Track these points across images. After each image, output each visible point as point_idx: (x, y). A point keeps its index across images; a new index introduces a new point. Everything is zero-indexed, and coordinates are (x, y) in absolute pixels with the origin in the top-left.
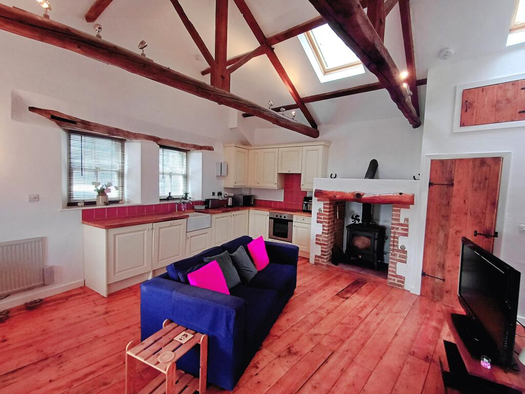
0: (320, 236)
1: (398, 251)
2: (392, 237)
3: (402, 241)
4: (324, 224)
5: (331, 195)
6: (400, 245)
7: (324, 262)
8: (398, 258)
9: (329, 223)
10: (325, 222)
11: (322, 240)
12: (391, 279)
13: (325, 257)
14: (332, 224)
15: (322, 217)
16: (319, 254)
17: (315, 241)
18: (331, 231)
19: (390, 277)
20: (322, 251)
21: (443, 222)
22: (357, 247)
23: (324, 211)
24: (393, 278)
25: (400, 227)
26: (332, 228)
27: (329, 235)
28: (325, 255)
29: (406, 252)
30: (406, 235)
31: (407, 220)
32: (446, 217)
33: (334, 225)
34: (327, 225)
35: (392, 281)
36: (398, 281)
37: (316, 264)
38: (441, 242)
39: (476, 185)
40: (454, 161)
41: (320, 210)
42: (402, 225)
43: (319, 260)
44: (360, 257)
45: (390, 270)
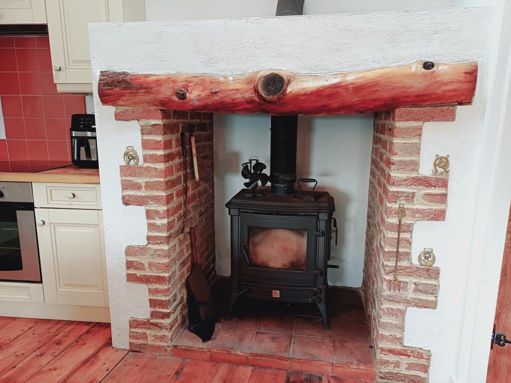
0: (142, 250)
1: (412, 271)
2: (391, 227)
4: (153, 207)
5: (166, 92)
6: (416, 251)
7: (163, 338)
8: (410, 295)
9: (169, 199)
10: (156, 199)
11: (150, 264)
12: (386, 363)
13: (166, 322)
14: (181, 199)
15: (141, 181)
16: (144, 313)
17: (124, 272)
18: (177, 226)
19: (385, 358)
20: (153, 303)
22: (265, 267)
23: (146, 159)
24: (392, 358)
25: (421, 191)
26: (180, 218)
27: (175, 241)
28: (167, 316)
29: (434, 273)
30: (439, 216)
31: (442, 162)
33: (186, 203)
34: (163, 208)
35: (390, 369)
36: (410, 367)
37: (135, 350)
41: (130, 156)
42: (425, 182)
43: (144, 336)
44: (276, 294)
45: (383, 337)
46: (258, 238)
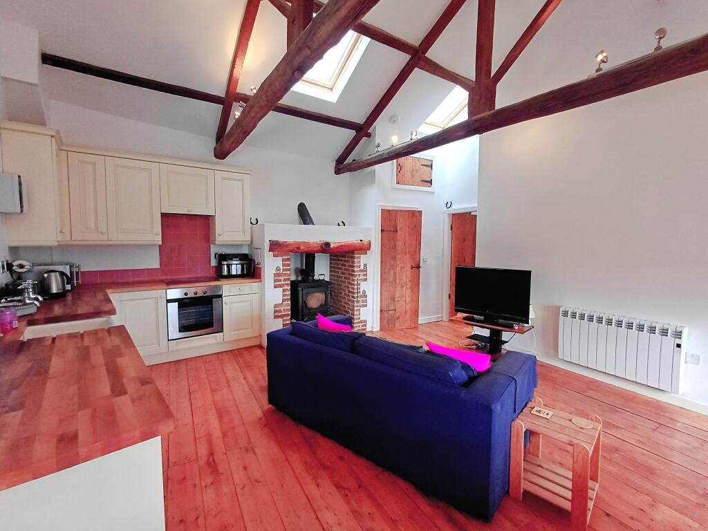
0: (280, 305)
1: (361, 297)
2: (356, 285)
3: (363, 286)
4: (286, 287)
5: (293, 247)
6: (361, 291)
8: (361, 304)
10: (287, 284)
11: (283, 310)
15: (281, 278)
17: (272, 315)
19: (356, 325)
20: (284, 325)
21: (392, 263)
22: (312, 308)
23: (283, 270)
24: (358, 325)
25: (361, 273)
29: (366, 296)
30: (366, 280)
31: (365, 265)
32: (394, 258)
34: (289, 288)
36: (362, 326)
38: (391, 280)
39: (410, 230)
40: (397, 211)
41: (278, 269)
42: (362, 271)
46: (309, 297)
